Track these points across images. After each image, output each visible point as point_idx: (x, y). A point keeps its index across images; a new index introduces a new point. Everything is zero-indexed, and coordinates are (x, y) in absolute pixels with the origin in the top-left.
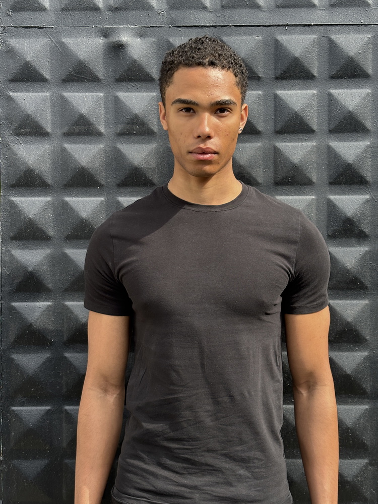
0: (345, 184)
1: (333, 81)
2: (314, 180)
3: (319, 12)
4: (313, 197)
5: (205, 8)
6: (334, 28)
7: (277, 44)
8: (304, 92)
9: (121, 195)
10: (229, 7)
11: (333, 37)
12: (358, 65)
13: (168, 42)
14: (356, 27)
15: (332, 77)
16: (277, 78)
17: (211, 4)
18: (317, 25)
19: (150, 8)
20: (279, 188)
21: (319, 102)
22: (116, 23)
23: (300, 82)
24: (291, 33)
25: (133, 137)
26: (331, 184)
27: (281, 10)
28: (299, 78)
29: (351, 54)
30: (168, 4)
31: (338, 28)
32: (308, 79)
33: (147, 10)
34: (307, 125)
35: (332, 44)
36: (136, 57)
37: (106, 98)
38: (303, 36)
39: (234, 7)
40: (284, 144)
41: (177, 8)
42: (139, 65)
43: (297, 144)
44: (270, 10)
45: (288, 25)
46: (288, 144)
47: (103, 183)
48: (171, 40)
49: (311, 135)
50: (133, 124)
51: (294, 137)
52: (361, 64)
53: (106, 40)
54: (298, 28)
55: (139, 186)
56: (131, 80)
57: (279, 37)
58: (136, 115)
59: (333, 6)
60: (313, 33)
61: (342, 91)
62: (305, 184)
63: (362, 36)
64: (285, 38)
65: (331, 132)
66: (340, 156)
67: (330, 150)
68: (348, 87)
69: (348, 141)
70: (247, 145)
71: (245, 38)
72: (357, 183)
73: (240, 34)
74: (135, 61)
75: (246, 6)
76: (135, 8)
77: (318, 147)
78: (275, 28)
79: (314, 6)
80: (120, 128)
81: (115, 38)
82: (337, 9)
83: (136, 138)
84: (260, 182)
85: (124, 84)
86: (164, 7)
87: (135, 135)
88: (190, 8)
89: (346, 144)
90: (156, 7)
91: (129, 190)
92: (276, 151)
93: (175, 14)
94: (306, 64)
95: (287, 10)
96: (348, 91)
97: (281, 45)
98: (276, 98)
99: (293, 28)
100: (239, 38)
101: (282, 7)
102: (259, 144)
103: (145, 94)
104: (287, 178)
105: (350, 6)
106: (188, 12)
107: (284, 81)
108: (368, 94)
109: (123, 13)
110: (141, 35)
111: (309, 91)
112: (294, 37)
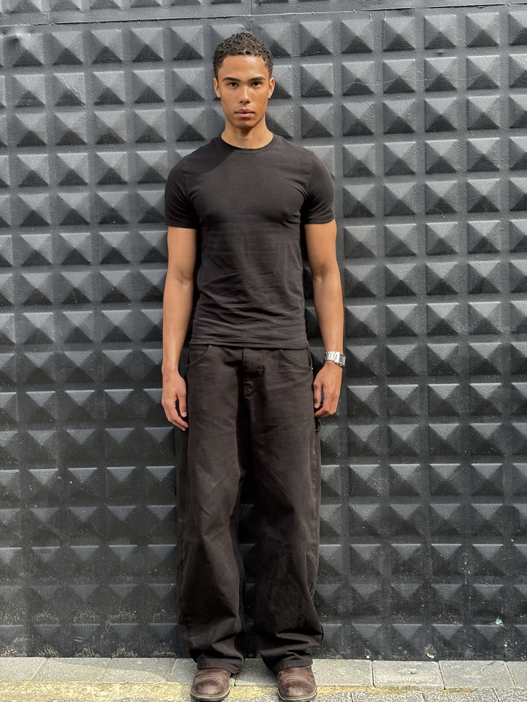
0: (188, 140)
1: (176, 62)
2: (165, 138)
3: (163, 10)
4: (165, 151)
5: (78, 9)
6: (174, 21)
7: (133, 35)
8: (155, 71)
9: (20, 153)
10: (96, 8)
11: (174, 29)
12: (193, 50)
13: (51, 35)
14: (191, 20)
15: (175, 59)
16: (134, 61)
17: (83, 6)
18: (162, 20)
19: (37, 11)
20: (140, 145)
21: (166, 79)
22: (12, 23)
23: (151, 63)
24: (142, 27)
25: (28, 109)
26: (178, 141)
27: (135, 9)
28: (150, 60)
29: (188, 41)
30: (50, 7)
31: (177, 21)
32: (157, 61)
33: (35, 12)
34: (158, 96)
35: (173, 34)
36: (27, 48)
37: (6, 79)
38: (151, 29)
39: (99, 8)
40: (141, 111)
41: (57, 10)
42: (30, 54)
43: (151, 111)
44: (126, 10)
45: (140, 20)
46: (144, 111)
47: (6, 144)
48: (54, 34)
49: (161, 104)
50: (27, 98)
51: (148, 105)
52: (196, 49)
53: (5, 36)
54: (148, 23)
55: (33, 146)
56: (25, 66)
57: (133, 30)
58: (29, 91)
59: (173, 5)
60: (159, 26)
61: (182, 69)
62: (158, 142)
63: (195, 27)
64: (137, 30)
65: (176, 101)
66: (183, 120)
67: (175, 114)
68: (187, 66)
69: (188, 107)
70: (114, 112)
71: (108, 31)
72: (197, 140)
73: (104, 28)
74: (27, 51)
75: (108, 7)
76: (27, 12)
77: (167, 113)
78: (131, 23)
79: (159, 5)
80: (17, 102)
81: (11, 35)
82: (176, 7)
83: (30, 109)
84: (125, 140)
85: (20, 68)
86: (48, 9)
87: (29, 106)
88: (67, 9)
89: (187, 110)
90: (41, 10)
91: (26, 149)
92: (136, 116)
93: (55, 14)
94: (154, 50)
95: (139, 9)
96: (187, 70)
97: (136, 36)
98: (134, 76)
99: (144, 22)
100: (104, 31)
101: (135, 7)
102: (123, 112)
103: (36, 75)
104: (144, 137)
105: (186, 4)
106: (65, 13)
107: (139, 63)
108: (202, 72)
109: (18, 16)
110: (31, 32)
111: (158, 71)
112: (145, 29)
